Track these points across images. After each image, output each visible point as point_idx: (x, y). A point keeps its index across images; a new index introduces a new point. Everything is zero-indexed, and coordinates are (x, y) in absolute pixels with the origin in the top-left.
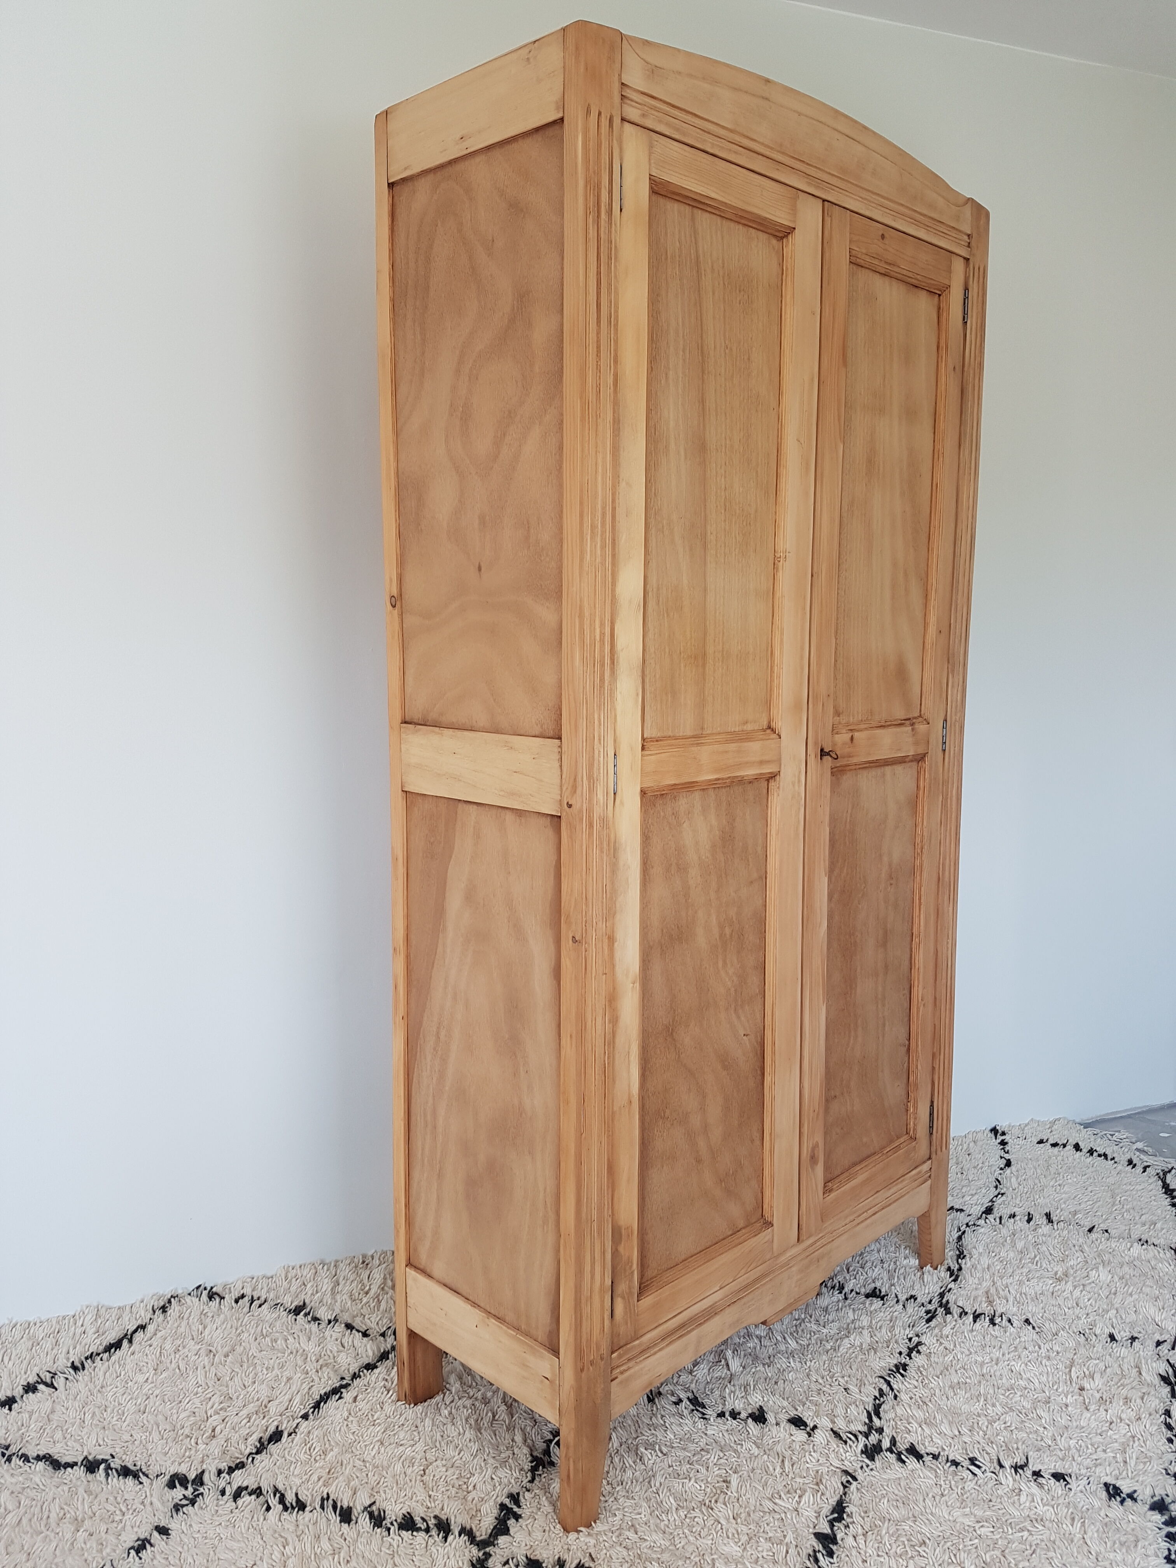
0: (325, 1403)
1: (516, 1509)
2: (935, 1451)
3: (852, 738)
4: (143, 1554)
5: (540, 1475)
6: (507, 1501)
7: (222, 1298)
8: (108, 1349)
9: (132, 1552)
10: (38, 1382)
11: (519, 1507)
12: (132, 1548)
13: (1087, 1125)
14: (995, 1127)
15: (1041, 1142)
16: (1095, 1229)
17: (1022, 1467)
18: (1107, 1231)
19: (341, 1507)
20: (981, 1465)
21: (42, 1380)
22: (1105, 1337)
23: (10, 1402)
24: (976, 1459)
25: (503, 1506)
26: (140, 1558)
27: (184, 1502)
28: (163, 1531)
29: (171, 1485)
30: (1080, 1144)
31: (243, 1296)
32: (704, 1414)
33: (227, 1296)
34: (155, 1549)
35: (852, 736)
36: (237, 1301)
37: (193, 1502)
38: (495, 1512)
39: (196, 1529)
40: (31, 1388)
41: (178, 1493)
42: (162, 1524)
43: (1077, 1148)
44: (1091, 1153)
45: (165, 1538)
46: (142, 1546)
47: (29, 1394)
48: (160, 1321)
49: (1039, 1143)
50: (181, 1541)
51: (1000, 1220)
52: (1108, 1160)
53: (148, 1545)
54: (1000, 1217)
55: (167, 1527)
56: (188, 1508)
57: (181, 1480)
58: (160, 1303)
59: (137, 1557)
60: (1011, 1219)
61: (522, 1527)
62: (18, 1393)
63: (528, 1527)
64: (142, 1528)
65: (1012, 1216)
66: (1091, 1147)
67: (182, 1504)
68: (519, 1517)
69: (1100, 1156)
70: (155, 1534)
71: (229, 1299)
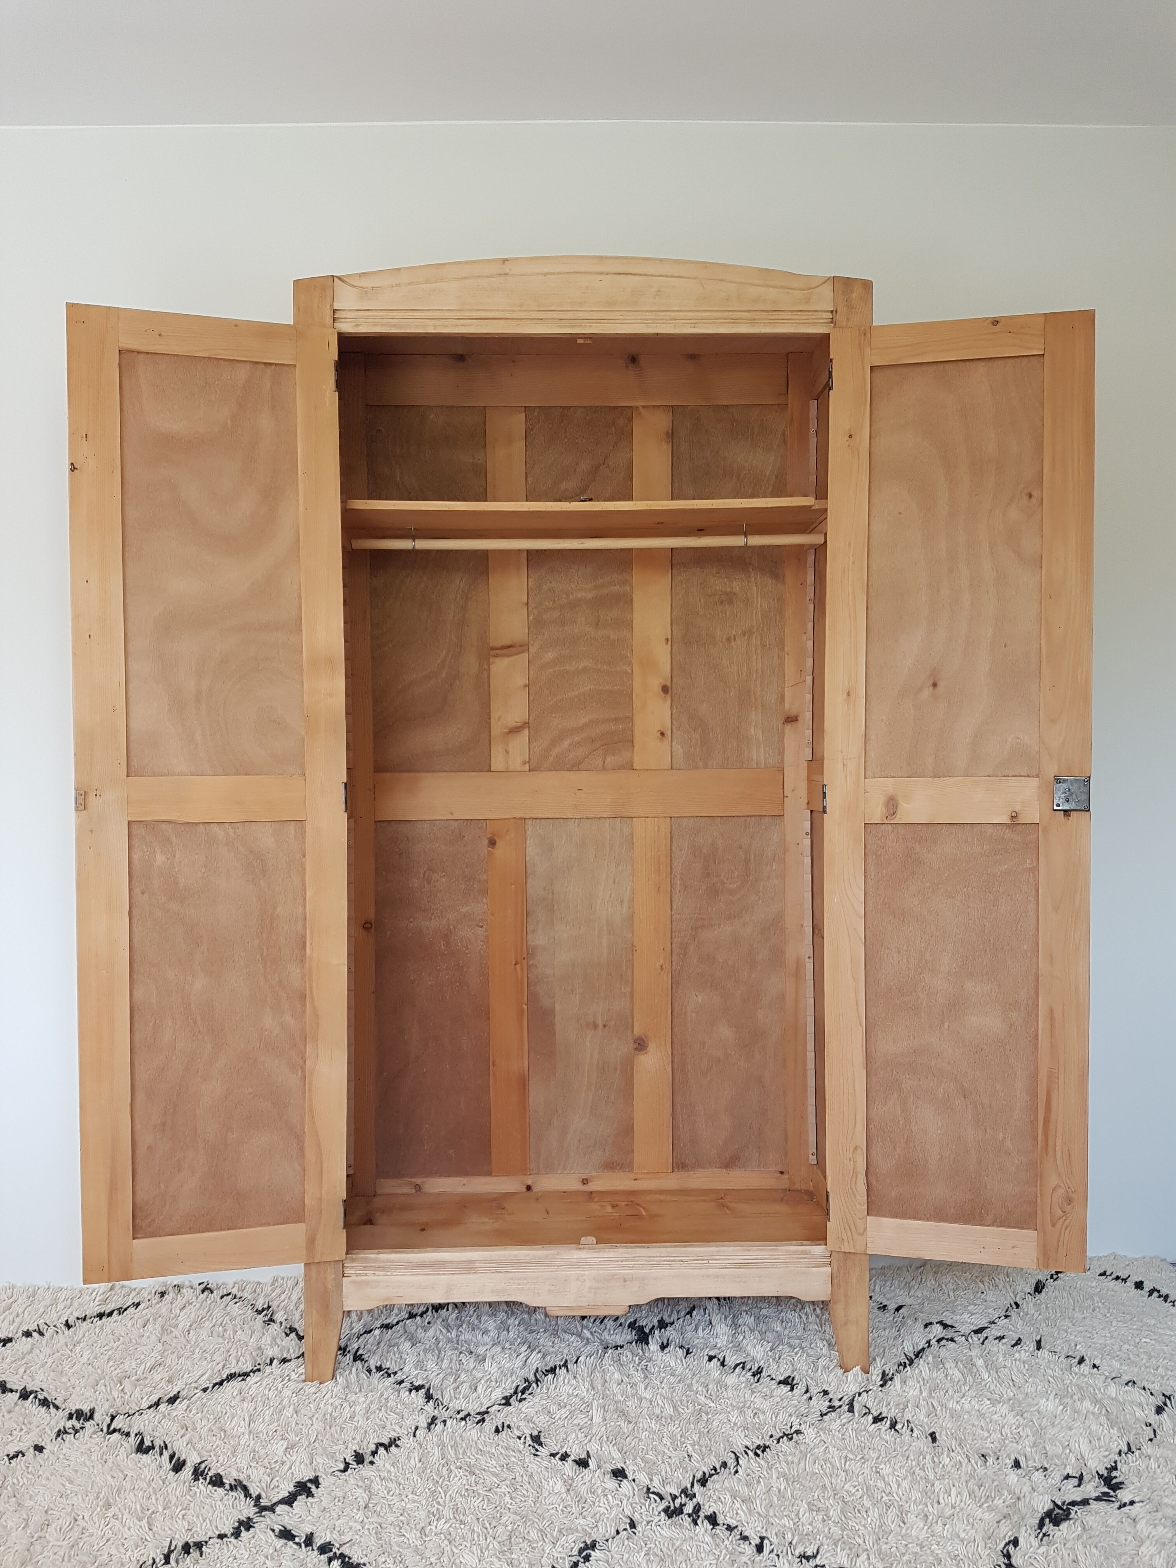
0: (228, 1382)
1: (313, 1489)
2: (733, 1523)
4: (13, 1461)
6: (309, 1481)
7: (211, 1293)
8: (101, 1316)
9: (7, 1458)
10: (35, 1331)
11: (317, 1487)
12: (9, 1456)
15: (1103, 1274)
16: (1084, 1363)
17: (809, 1558)
18: (1095, 1367)
19: (179, 1458)
20: (769, 1544)
21: (39, 1329)
22: (1010, 1463)
23: (6, 1341)
25: (301, 1483)
26: (10, 1463)
27: (71, 1431)
28: (39, 1449)
29: (70, 1417)
30: (1145, 1284)
31: (229, 1294)
32: (537, 1450)
33: (215, 1292)
34: (23, 1458)
36: (222, 1297)
37: (76, 1432)
38: (294, 1487)
39: (64, 1451)
40: (28, 1334)
41: (69, 1424)
42: (43, 1444)
43: (1139, 1285)
44: (1151, 1292)
45: (37, 1453)
46: (16, 1456)
47: (24, 1337)
48: (154, 1302)
49: (1101, 1275)
50: (48, 1458)
51: (984, 1341)
52: (1166, 1301)
53: (20, 1455)
54: (986, 1338)
55: (45, 1446)
56: (68, 1436)
57: (79, 1415)
58: (164, 1289)
59: (8, 1462)
60: (997, 1341)
61: (306, 1503)
62: (17, 1335)
63: (311, 1503)
64: (26, 1445)
65: (1001, 1338)
66: (1158, 1288)
67: (66, 1432)
68: (310, 1494)
69: (1160, 1296)
70: (32, 1449)
71: (217, 1294)
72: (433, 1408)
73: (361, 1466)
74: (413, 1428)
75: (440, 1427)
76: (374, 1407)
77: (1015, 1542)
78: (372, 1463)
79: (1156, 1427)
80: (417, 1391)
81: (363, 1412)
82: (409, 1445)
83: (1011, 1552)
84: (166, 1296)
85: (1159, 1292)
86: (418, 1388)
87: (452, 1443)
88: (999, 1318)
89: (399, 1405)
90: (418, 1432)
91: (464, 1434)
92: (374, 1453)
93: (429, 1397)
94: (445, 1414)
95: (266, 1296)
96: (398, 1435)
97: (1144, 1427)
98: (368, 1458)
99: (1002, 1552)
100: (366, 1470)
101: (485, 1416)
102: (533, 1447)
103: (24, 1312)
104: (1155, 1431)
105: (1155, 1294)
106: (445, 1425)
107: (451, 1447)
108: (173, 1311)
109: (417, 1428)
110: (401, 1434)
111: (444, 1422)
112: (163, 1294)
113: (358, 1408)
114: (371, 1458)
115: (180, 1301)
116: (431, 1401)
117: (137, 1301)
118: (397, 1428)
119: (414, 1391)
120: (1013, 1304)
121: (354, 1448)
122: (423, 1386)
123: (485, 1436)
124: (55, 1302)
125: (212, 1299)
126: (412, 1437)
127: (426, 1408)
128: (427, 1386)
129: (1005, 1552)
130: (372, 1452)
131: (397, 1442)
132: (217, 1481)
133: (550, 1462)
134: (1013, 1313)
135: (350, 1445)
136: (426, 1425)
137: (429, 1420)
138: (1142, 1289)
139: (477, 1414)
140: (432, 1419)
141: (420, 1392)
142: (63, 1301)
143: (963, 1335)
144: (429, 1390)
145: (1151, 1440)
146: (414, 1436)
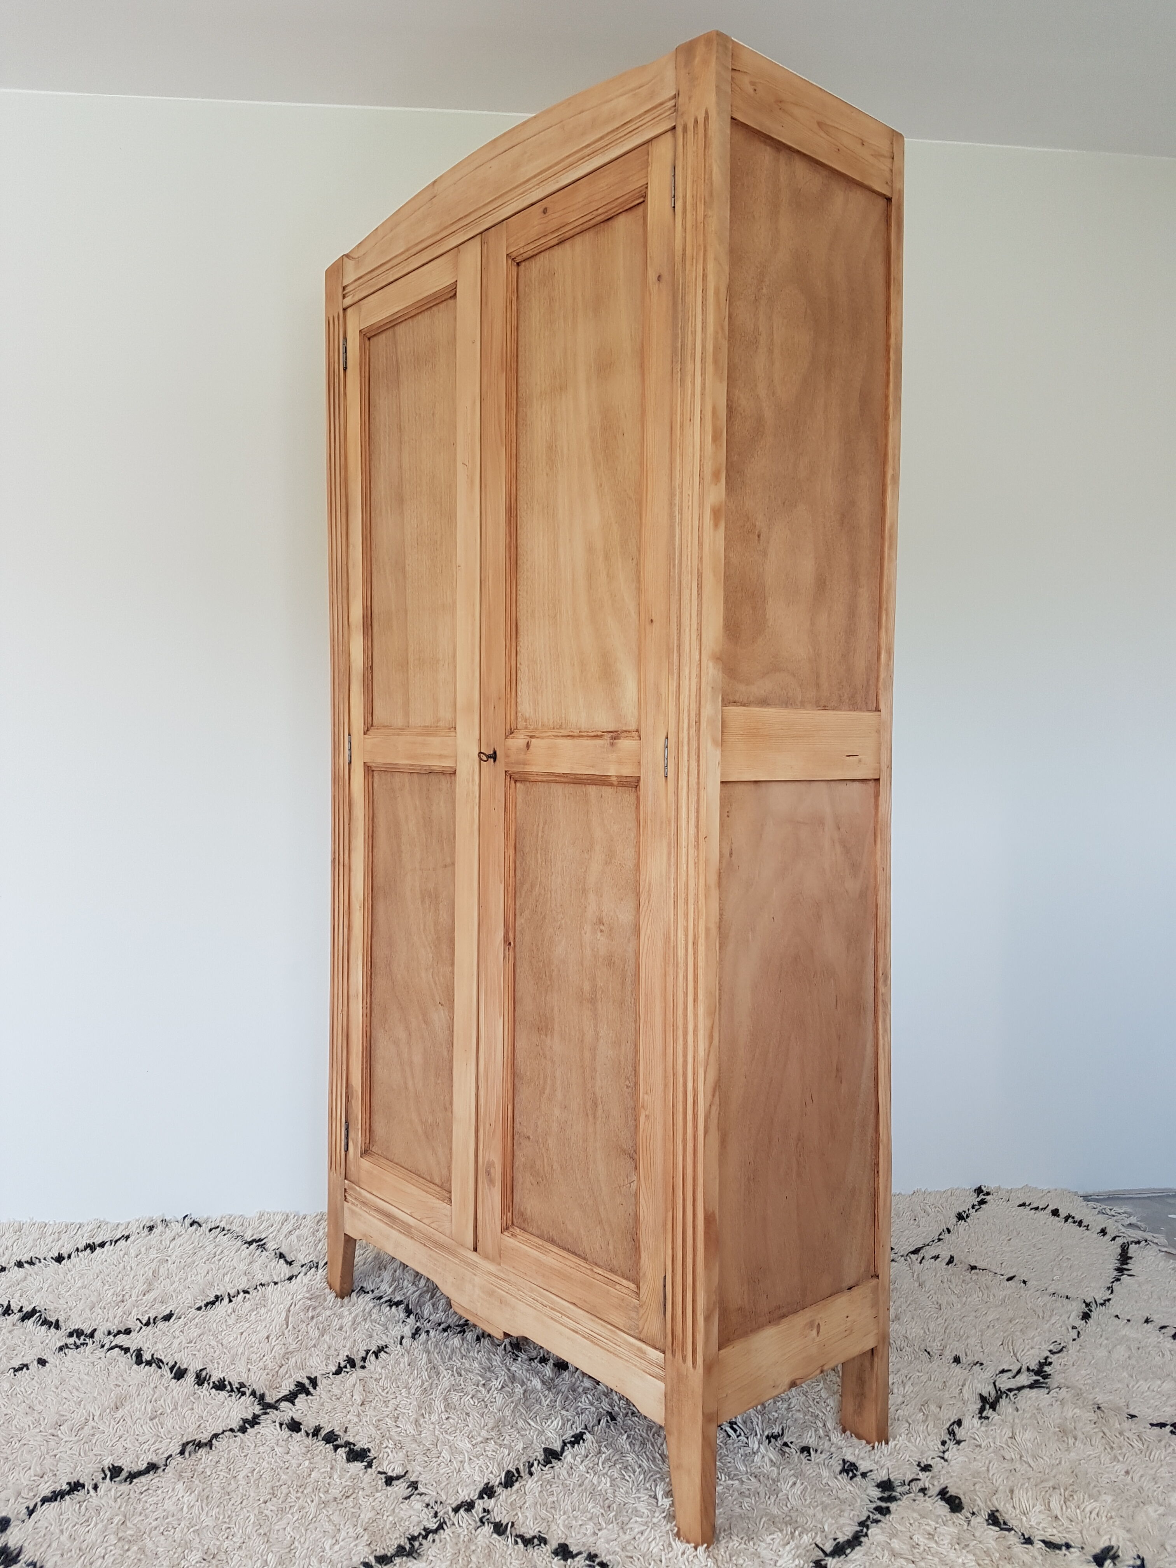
1: (311, 1389)
3: (528, 745)
4: (18, 1374)
5: (347, 1372)
6: (306, 1382)
7: (200, 1226)
9: (12, 1370)
11: (315, 1388)
12: (14, 1368)
13: (1086, 1198)
14: (980, 1187)
15: (1024, 1205)
16: (1015, 1279)
17: (776, 1437)
18: (1024, 1282)
19: (179, 1368)
20: (737, 1428)
24: (736, 1424)
25: (299, 1384)
26: (15, 1375)
27: (72, 1346)
28: (42, 1362)
29: (70, 1334)
30: (1060, 1211)
31: (218, 1227)
33: (204, 1225)
34: (28, 1372)
35: (528, 743)
36: (210, 1230)
37: (77, 1347)
38: (292, 1387)
39: (66, 1365)
40: (20, 1264)
41: (71, 1341)
42: (45, 1357)
43: (1055, 1213)
44: (1066, 1219)
45: (40, 1366)
46: (21, 1369)
47: (16, 1267)
48: (143, 1235)
49: (1020, 1206)
50: (51, 1370)
51: (921, 1261)
52: (1080, 1226)
53: (25, 1369)
54: (923, 1258)
55: (47, 1360)
56: (70, 1351)
57: (78, 1333)
58: (152, 1224)
59: (12, 1374)
60: (933, 1260)
61: (306, 1400)
62: (10, 1265)
63: (312, 1400)
64: (29, 1358)
65: (936, 1258)
66: (1073, 1214)
67: (68, 1347)
68: (308, 1393)
69: (1074, 1222)
70: (35, 1363)
71: (205, 1228)
72: (414, 1321)
73: (354, 1369)
74: (399, 1338)
75: (423, 1336)
76: (359, 1319)
77: (959, 1423)
78: (363, 1367)
79: (1079, 1329)
80: (397, 1306)
81: (350, 1323)
82: (397, 1352)
83: (956, 1431)
84: (155, 1230)
85: (1073, 1218)
86: (398, 1304)
87: (437, 1351)
88: (933, 1241)
89: (382, 1318)
90: (404, 1341)
91: (447, 1343)
92: (364, 1359)
93: (409, 1312)
94: (428, 1326)
95: (254, 1229)
96: (384, 1344)
97: (1070, 1329)
98: (359, 1363)
99: (948, 1429)
100: (359, 1373)
101: (465, 1327)
102: (513, 1353)
103: (12, 1245)
104: (1079, 1333)
105: (1070, 1220)
106: (428, 1335)
107: (438, 1353)
108: (163, 1242)
109: (402, 1338)
110: (388, 1343)
111: (428, 1332)
112: (151, 1228)
113: (345, 1321)
114: (362, 1363)
115: (169, 1234)
116: (411, 1316)
117: (127, 1234)
118: (384, 1337)
119: (394, 1307)
120: (945, 1230)
121: (346, 1354)
122: (402, 1301)
123: (468, 1345)
124: (43, 1235)
125: (202, 1231)
126: (399, 1345)
127: (408, 1320)
128: (405, 1302)
129: (950, 1429)
130: (363, 1357)
131: (385, 1350)
132: (220, 1386)
133: (530, 1365)
134: (946, 1236)
135: (341, 1352)
136: (410, 1335)
137: (414, 1331)
138: (1058, 1216)
139: (457, 1326)
140: (416, 1329)
141: (400, 1307)
142: (50, 1235)
143: (902, 1256)
144: (408, 1305)
145: (1074, 1340)
146: (401, 1344)
